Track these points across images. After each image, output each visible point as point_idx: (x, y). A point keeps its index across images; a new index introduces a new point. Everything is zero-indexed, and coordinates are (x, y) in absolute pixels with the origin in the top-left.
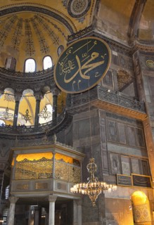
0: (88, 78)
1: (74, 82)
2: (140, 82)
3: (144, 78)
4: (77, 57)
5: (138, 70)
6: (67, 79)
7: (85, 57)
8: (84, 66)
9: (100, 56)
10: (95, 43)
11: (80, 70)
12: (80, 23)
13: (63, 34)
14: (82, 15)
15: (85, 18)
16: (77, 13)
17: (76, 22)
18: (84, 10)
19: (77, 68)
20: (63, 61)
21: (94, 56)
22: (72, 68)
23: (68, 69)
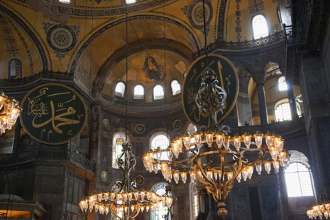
0: (61, 132)
1: (44, 130)
2: (95, 140)
3: (99, 138)
4: (52, 102)
5: (95, 127)
6: (36, 123)
7: (61, 108)
8: (58, 118)
9: (77, 113)
10: (74, 97)
11: (53, 119)
12: (57, 58)
13: (28, 52)
14: (62, 51)
15: (64, 57)
16: (56, 46)
17: (53, 55)
18: (66, 47)
19: (50, 116)
20: (34, 100)
21: (70, 111)
22: (44, 114)
23: (38, 112)
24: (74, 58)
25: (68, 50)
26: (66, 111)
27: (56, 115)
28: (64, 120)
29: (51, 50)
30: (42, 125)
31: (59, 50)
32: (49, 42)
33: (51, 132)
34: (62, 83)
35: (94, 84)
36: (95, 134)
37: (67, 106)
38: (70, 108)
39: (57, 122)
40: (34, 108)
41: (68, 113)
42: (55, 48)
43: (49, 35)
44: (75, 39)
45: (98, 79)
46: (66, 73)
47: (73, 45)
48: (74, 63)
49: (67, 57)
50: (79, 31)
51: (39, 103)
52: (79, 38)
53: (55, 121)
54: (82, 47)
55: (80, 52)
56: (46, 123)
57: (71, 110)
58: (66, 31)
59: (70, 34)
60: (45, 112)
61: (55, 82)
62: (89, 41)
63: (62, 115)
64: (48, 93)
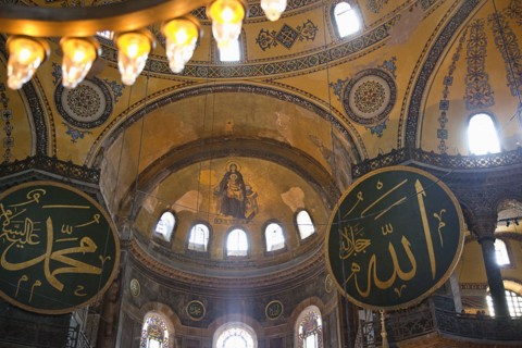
0: (60, 287)
1: (25, 278)
3: (121, 316)
4: (49, 220)
7: (66, 236)
8: (59, 255)
10: (97, 218)
11: (47, 256)
12: (69, 137)
14: (81, 124)
15: (82, 136)
16: (70, 113)
17: (61, 130)
18: (89, 119)
20: (12, 209)
21: (85, 245)
22: (31, 242)
23: (18, 237)
24: (101, 143)
25: (92, 125)
26: (77, 244)
27: (54, 250)
28: (72, 261)
29: (58, 118)
30: (21, 266)
31: (74, 122)
32: (58, 103)
33: (38, 283)
34: (75, 185)
36: (112, 308)
37: (80, 234)
38: (85, 239)
39: (55, 264)
40: (11, 226)
41: (81, 249)
42: (67, 117)
43: (60, 89)
44: (109, 108)
45: (129, 198)
46: (84, 168)
47: (103, 118)
48: (101, 152)
49: (89, 139)
50: (120, 94)
51: (22, 217)
52: (118, 107)
53: (51, 261)
54: (122, 125)
55: (115, 134)
56: (31, 263)
57: (88, 245)
58: (96, 88)
59: (101, 96)
60: (34, 239)
61: (62, 181)
62: (138, 116)
63: (67, 251)
64: (44, 199)
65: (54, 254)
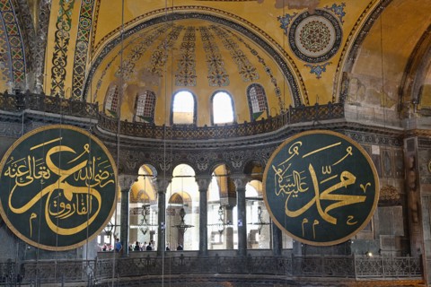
0: (334, 221)
1: (306, 221)
3: (423, 203)
4: (311, 167)
7: (327, 176)
8: (326, 195)
9: (357, 183)
10: (349, 151)
11: (317, 198)
12: (314, 75)
13: (268, 70)
14: (320, 59)
15: (324, 70)
16: (308, 53)
17: (305, 72)
18: (325, 50)
19: (311, 194)
20: (281, 167)
21: (345, 178)
22: (302, 191)
23: (291, 188)
25: (329, 55)
27: (321, 191)
28: (337, 197)
29: (300, 63)
31: (314, 60)
32: (295, 49)
35: (401, 92)
41: (343, 183)
42: (306, 59)
43: (292, 37)
44: (339, 31)
46: (330, 106)
47: (337, 44)
48: (345, 78)
49: (331, 69)
50: (344, 14)
52: (345, 28)
54: (355, 43)
55: (353, 55)
56: (306, 207)
57: (348, 178)
58: (321, 19)
59: (328, 24)
60: (303, 187)
61: (313, 127)
62: (367, 27)
63: (331, 189)
65: (322, 194)
